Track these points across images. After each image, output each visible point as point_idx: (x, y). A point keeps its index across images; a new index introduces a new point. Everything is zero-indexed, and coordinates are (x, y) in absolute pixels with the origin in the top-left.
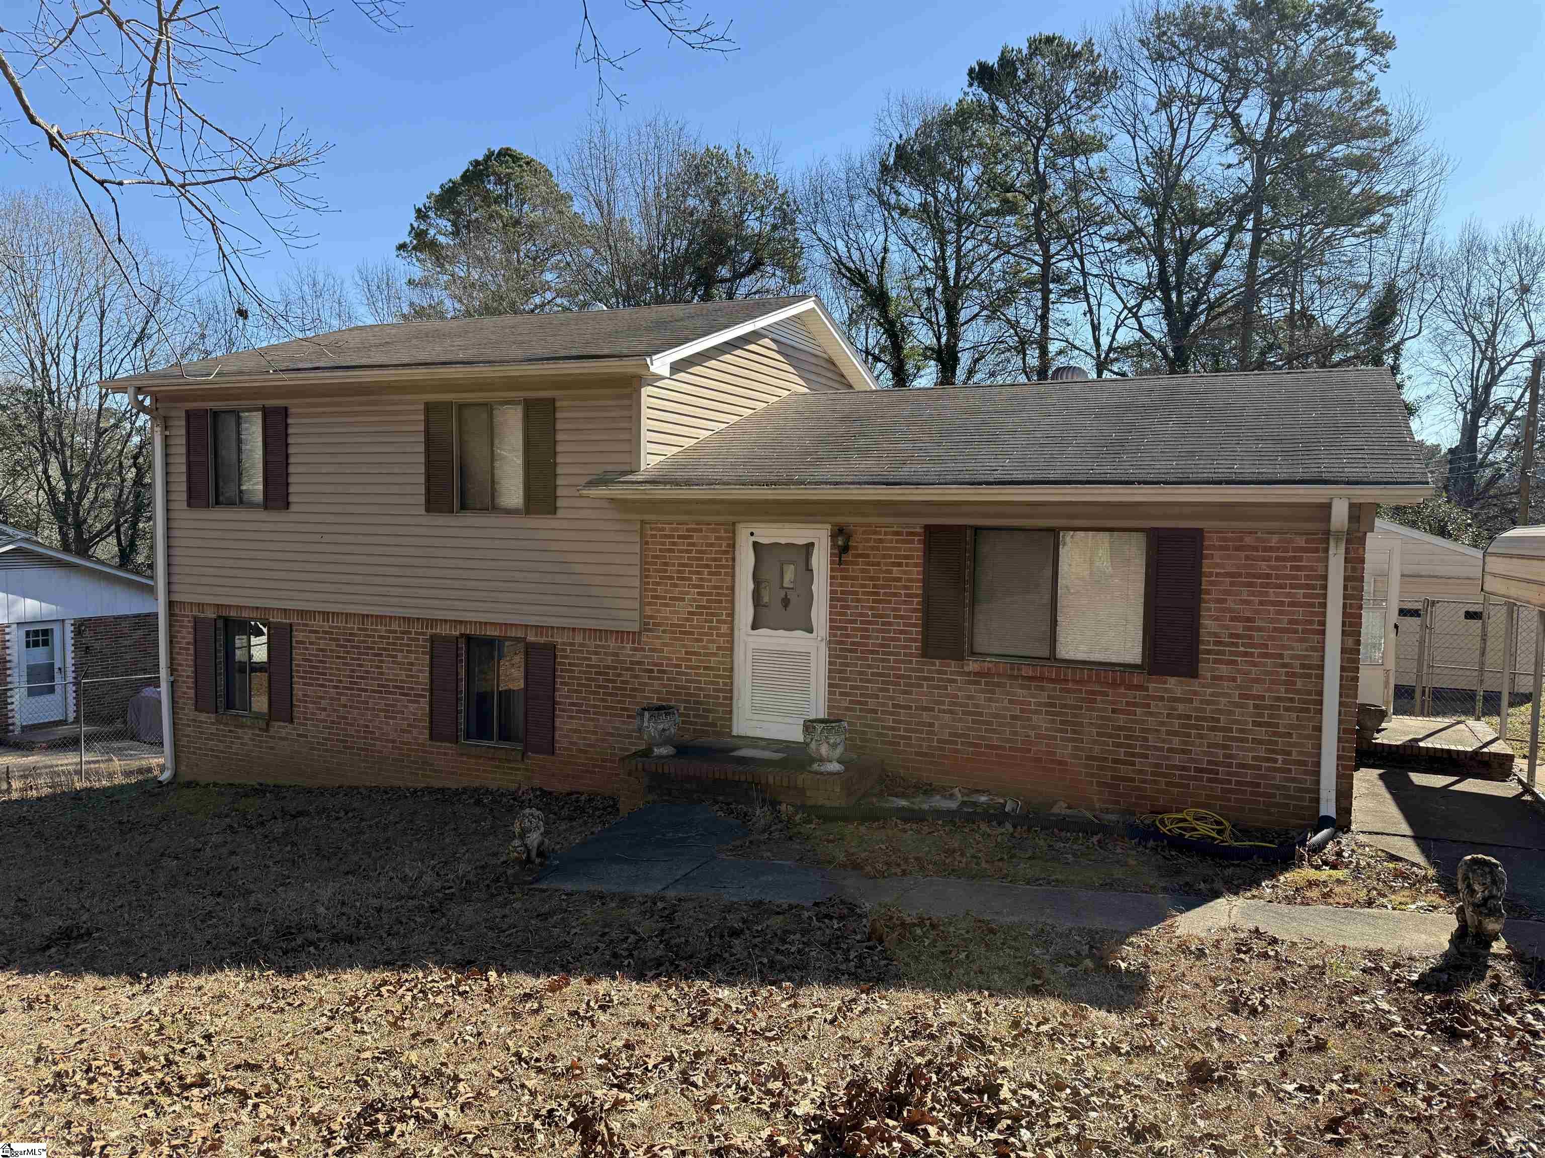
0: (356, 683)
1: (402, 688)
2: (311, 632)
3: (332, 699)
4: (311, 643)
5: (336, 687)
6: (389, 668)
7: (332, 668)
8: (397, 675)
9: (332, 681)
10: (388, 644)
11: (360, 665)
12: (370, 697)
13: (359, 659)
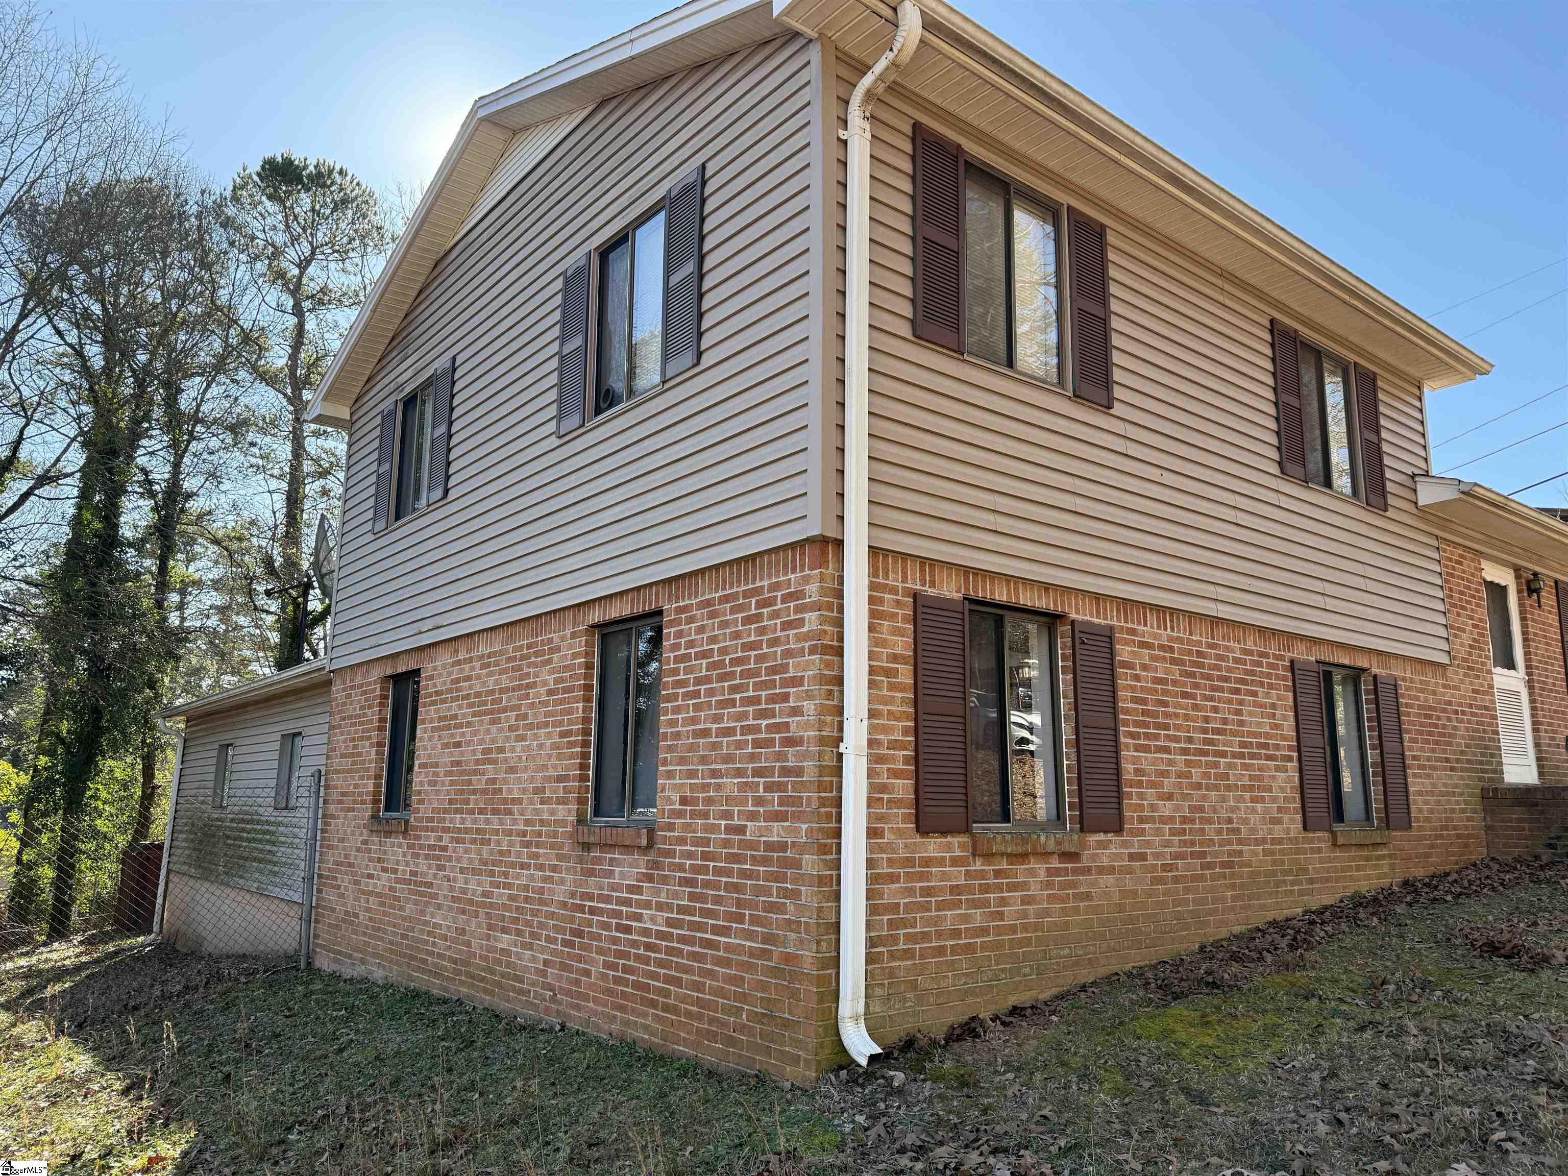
0: (1211, 742)
1: (1266, 746)
2: (1143, 645)
3: (1180, 775)
4: (1145, 667)
5: (1185, 751)
6: (1251, 714)
7: (1177, 715)
8: (1259, 725)
9: (1176, 739)
10: (1247, 672)
11: (1215, 710)
12: (1230, 766)
13: (1212, 699)
